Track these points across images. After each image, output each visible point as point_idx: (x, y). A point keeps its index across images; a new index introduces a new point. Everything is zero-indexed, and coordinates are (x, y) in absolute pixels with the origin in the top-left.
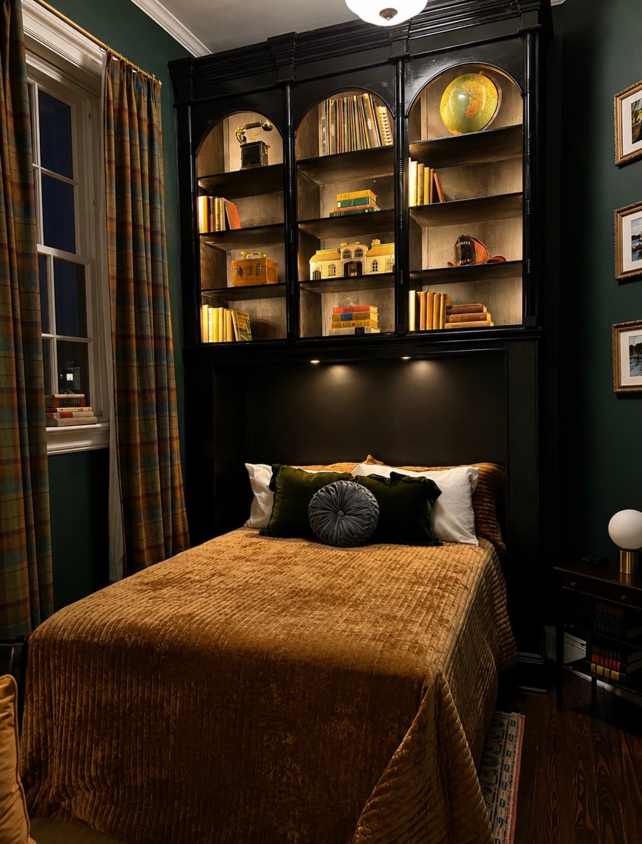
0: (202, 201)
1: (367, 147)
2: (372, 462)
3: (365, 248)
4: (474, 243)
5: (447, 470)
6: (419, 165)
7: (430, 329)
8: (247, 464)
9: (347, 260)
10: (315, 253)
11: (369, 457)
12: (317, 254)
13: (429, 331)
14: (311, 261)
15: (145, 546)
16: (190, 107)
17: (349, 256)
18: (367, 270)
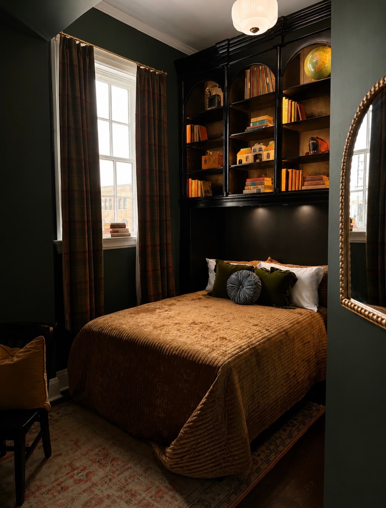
0: (188, 127)
1: (266, 92)
2: (271, 261)
3: (263, 147)
4: (318, 141)
5: (305, 268)
6: (289, 101)
7: (295, 190)
8: (206, 259)
9: (254, 154)
10: (240, 150)
11: (269, 258)
12: (241, 150)
13: (293, 191)
14: (238, 154)
15: (152, 294)
16: (183, 82)
17: (256, 151)
18: (265, 159)
